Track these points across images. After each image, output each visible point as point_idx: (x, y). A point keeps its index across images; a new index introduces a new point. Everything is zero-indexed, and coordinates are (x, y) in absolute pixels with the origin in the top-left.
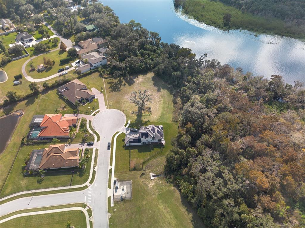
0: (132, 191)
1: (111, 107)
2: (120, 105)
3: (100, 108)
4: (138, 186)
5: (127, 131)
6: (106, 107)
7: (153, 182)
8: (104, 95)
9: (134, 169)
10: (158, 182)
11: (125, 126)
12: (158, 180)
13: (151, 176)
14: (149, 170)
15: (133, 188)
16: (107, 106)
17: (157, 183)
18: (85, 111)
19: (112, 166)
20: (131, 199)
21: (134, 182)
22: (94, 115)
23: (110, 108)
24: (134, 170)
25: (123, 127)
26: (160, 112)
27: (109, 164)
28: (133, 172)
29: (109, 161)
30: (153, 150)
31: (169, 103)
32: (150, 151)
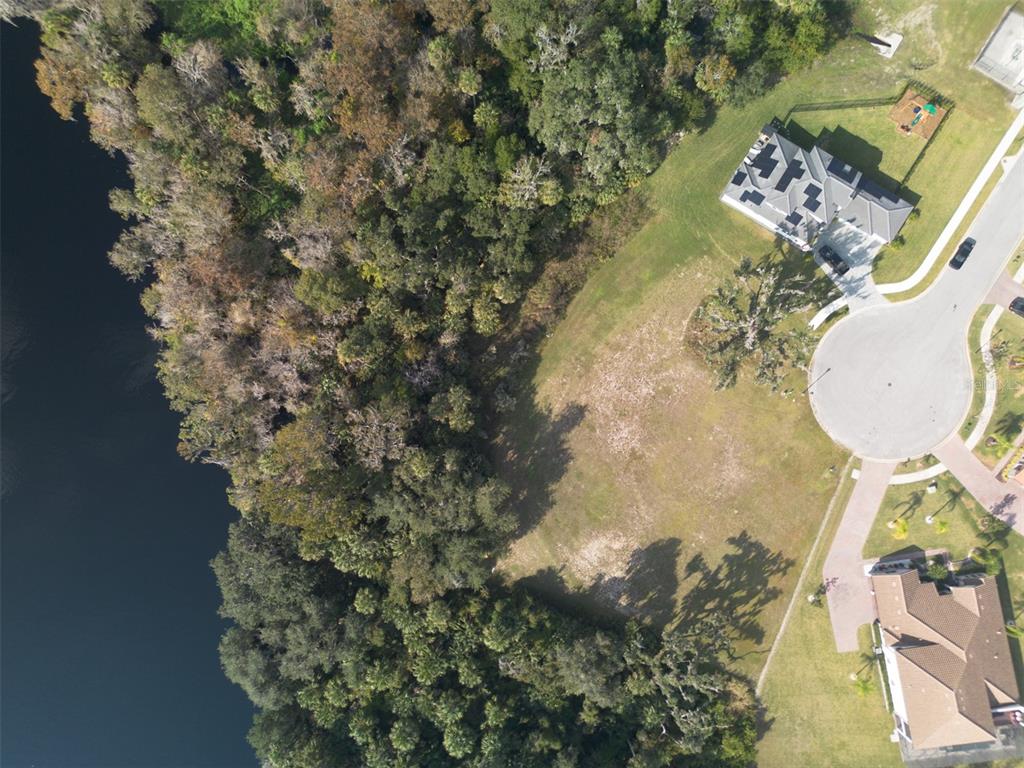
0: (992, 33)
1: (838, 459)
2: (794, 443)
3: (885, 488)
4: (963, 37)
5: (861, 279)
6: (855, 474)
7: (901, 25)
8: (819, 563)
9: (936, 100)
10: (885, 17)
11: (846, 310)
12: (879, 23)
13: (895, 46)
14: (887, 69)
15: (984, 38)
16: (850, 474)
17: (890, 14)
18: (957, 510)
19: (1000, 163)
20: (1011, 10)
21: (969, 56)
22: (929, 460)
23: (845, 455)
24: (940, 97)
25: (858, 312)
26: (664, 287)
27: (1002, 179)
28: (946, 92)
29: (996, 190)
30: (825, 131)
31: (587, 316)
32: (839, 129)
